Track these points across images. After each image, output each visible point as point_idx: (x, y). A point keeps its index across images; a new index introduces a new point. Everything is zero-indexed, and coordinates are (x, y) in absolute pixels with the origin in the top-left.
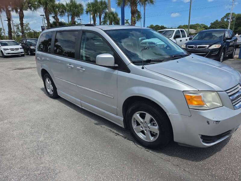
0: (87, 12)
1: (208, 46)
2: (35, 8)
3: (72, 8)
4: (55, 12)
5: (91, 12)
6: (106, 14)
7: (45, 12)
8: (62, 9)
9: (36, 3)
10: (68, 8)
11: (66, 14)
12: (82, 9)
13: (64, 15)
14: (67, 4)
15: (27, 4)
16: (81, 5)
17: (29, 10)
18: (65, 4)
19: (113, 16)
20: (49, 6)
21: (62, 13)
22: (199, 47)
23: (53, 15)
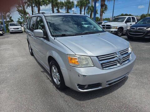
0: (77, 6)
1: (145, 28)
2: (47, 5)
3: (67, 4)
4: (57, 6)
5: (79, 6)
6: (88, 7)
7: (52, 7)
8: (62, 5)
9: (47, 2)
10: (65, 4)
11: (64, 8)
12: (73, 5)
13: (63, 8)
14: (65, 2)
15: (42, 2)
16: (73, 2)
17: (43, 6)
18: (63, 2)
19: (93, 8)
20: (54, 3)
21: (62, 7)
22: (139, 29)
23: (57, 9)
